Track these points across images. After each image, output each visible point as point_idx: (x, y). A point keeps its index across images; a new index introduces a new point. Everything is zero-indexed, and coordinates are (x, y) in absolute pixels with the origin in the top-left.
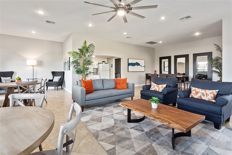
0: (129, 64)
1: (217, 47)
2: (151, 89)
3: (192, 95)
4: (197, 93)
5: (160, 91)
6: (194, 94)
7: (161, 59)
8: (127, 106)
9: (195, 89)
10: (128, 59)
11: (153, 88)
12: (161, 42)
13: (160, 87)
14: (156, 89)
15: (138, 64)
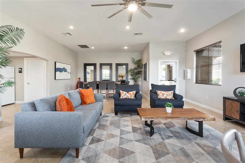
0: (56, 70)
2: (121, 97)
3: (160, 97)
4: (163, 95)
5: (132, 98)
6: (161, 95)
7: (86, 65)
9: (161, 92)
10: (55, 63)
11: (124, 95)
12: (93, 48)
13: (132, 94)
14: (128, 96)
15: (65, 70)
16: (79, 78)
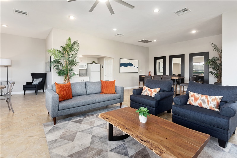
0: (121, 65)
1: (214, 46)
2: (142, 94)
3: (190, 102)
4: (196, 99)
5: (152, 96)
6: (192, 100)
7: (156, 59)
8: (107, 119)
9: (194, 95)
10: (120, 59)
11: (145, 92)
12: (155, 41)
13: (153, 91)
14: (148, 93)
15: (131, 65)
16: (150, 72)
